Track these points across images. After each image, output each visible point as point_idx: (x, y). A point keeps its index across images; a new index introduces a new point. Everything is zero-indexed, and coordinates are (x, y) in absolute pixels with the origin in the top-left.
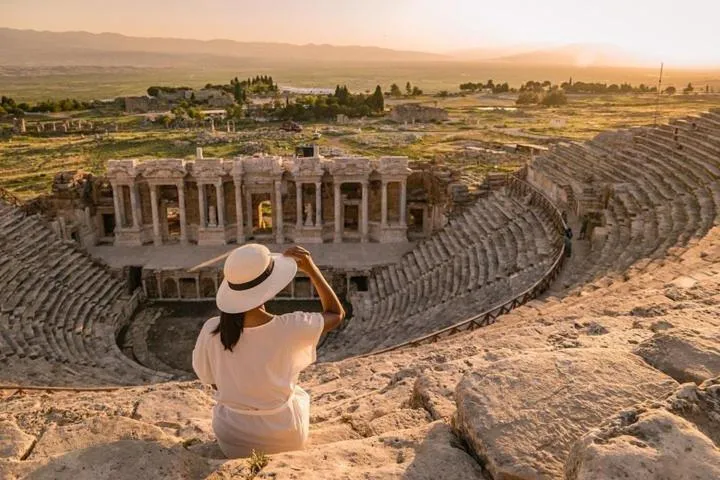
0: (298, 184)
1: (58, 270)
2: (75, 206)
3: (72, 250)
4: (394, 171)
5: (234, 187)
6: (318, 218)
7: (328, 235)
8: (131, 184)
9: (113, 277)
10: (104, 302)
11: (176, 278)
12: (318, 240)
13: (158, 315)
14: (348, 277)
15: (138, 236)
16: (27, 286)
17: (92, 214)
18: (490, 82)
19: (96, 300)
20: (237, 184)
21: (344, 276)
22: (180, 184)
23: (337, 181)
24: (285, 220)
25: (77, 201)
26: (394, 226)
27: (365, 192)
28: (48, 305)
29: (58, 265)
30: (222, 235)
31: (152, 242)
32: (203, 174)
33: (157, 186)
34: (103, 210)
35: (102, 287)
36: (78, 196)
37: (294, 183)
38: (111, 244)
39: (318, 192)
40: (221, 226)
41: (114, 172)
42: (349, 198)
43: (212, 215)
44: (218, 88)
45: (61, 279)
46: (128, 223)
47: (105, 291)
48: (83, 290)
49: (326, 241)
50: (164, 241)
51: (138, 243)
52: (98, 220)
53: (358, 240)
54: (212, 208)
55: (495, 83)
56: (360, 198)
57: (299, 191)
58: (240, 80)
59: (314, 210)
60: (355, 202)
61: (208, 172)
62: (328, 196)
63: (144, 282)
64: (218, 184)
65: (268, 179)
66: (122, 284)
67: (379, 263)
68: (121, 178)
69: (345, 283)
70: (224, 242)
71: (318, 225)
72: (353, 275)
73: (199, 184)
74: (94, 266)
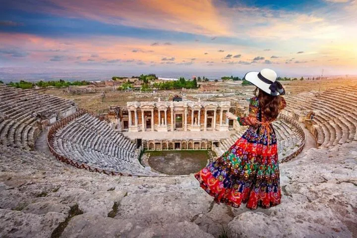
0: (193, 111)
1: (115, 140)
2: (116, 118)
3: (117, 133)
4: (226, 107)
5: (171, 112)
6: (199, 123)
7: (202, 129)
8: (135, 111)
9: (132, 143)
10: (132, 151)
11: (154, 143)
12: (199, 130)
13: (149, 155)
14: (213, 142)
15: (137, 128)
16: (108, 145)
17: (121, 121)
18: (232, 76)
19: (129, 150)
20: (172, 110)
21: (211, 142)
22: (152, 111)
23: (206, 110)
24: (187, 123)
25: (116, 116)
26: (224, 125)
27: (215, 113)
28: (116, 152)
29: (115, 138)
30: (166, 128)
31: (141, 131)
32: (160, 107)
33: (144, 111)
34: (124, 119)
35: (130, 146)
36: (116, 114)
37: (191, 111)
38: (128, 131)
39: (199, 114)
40: (166, 125)
41: (130, 106)
42: (209, 116)
43: (163, 121)
44: (137, 78)
45: (117, 143)
46: (133, 124)
47: (131, 147)
48: (124, 147)
49: (201, 130)
50: (146, 130)
51: (137, 131)
52: (122, 123)
53: (212, 130)
54: (163, 119)
55: (234, 77)
56: (213, 115)
57: (193, 113)
58: (144, 75)
59: (197, 119)
60: (211, 117)
61: (162, 107)
62: (202, 115)
63: (143, 144)
64: (165, 111)
65: (182, 109)
66: (135, 145)
67: (222, 137)
68: (132, 108)
69: (211, 145)
70: (167, 131)
71: (199, 125)
72: (214, 141)
73: (159, 111)
74: (125, 139)
